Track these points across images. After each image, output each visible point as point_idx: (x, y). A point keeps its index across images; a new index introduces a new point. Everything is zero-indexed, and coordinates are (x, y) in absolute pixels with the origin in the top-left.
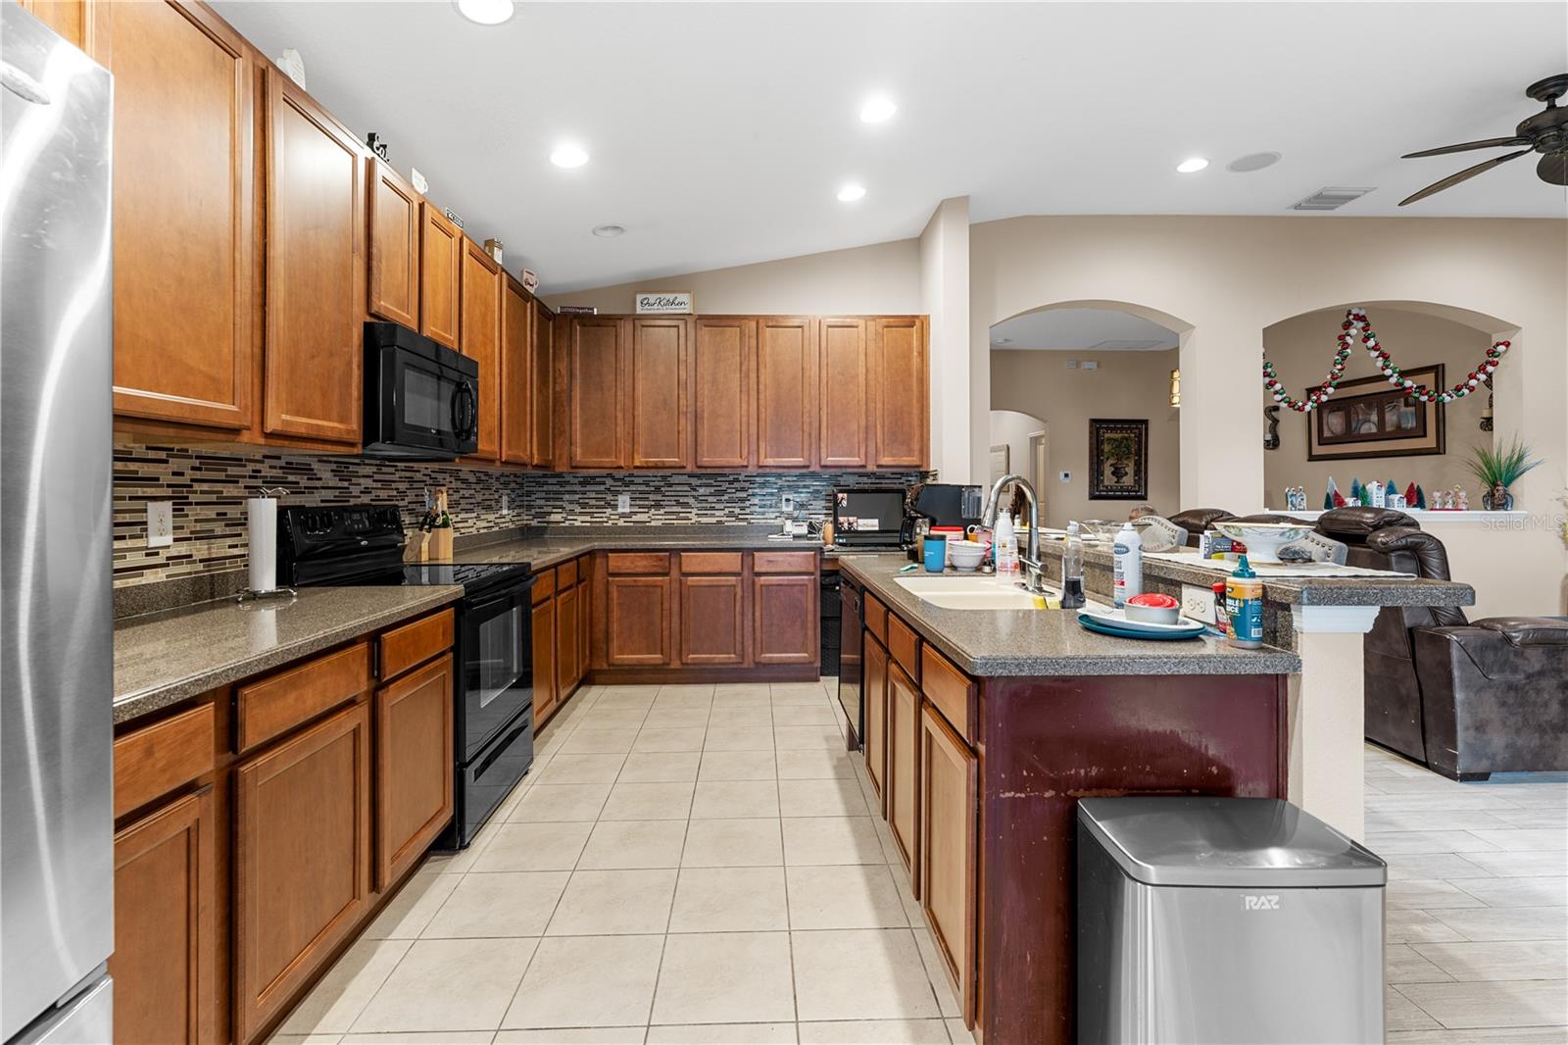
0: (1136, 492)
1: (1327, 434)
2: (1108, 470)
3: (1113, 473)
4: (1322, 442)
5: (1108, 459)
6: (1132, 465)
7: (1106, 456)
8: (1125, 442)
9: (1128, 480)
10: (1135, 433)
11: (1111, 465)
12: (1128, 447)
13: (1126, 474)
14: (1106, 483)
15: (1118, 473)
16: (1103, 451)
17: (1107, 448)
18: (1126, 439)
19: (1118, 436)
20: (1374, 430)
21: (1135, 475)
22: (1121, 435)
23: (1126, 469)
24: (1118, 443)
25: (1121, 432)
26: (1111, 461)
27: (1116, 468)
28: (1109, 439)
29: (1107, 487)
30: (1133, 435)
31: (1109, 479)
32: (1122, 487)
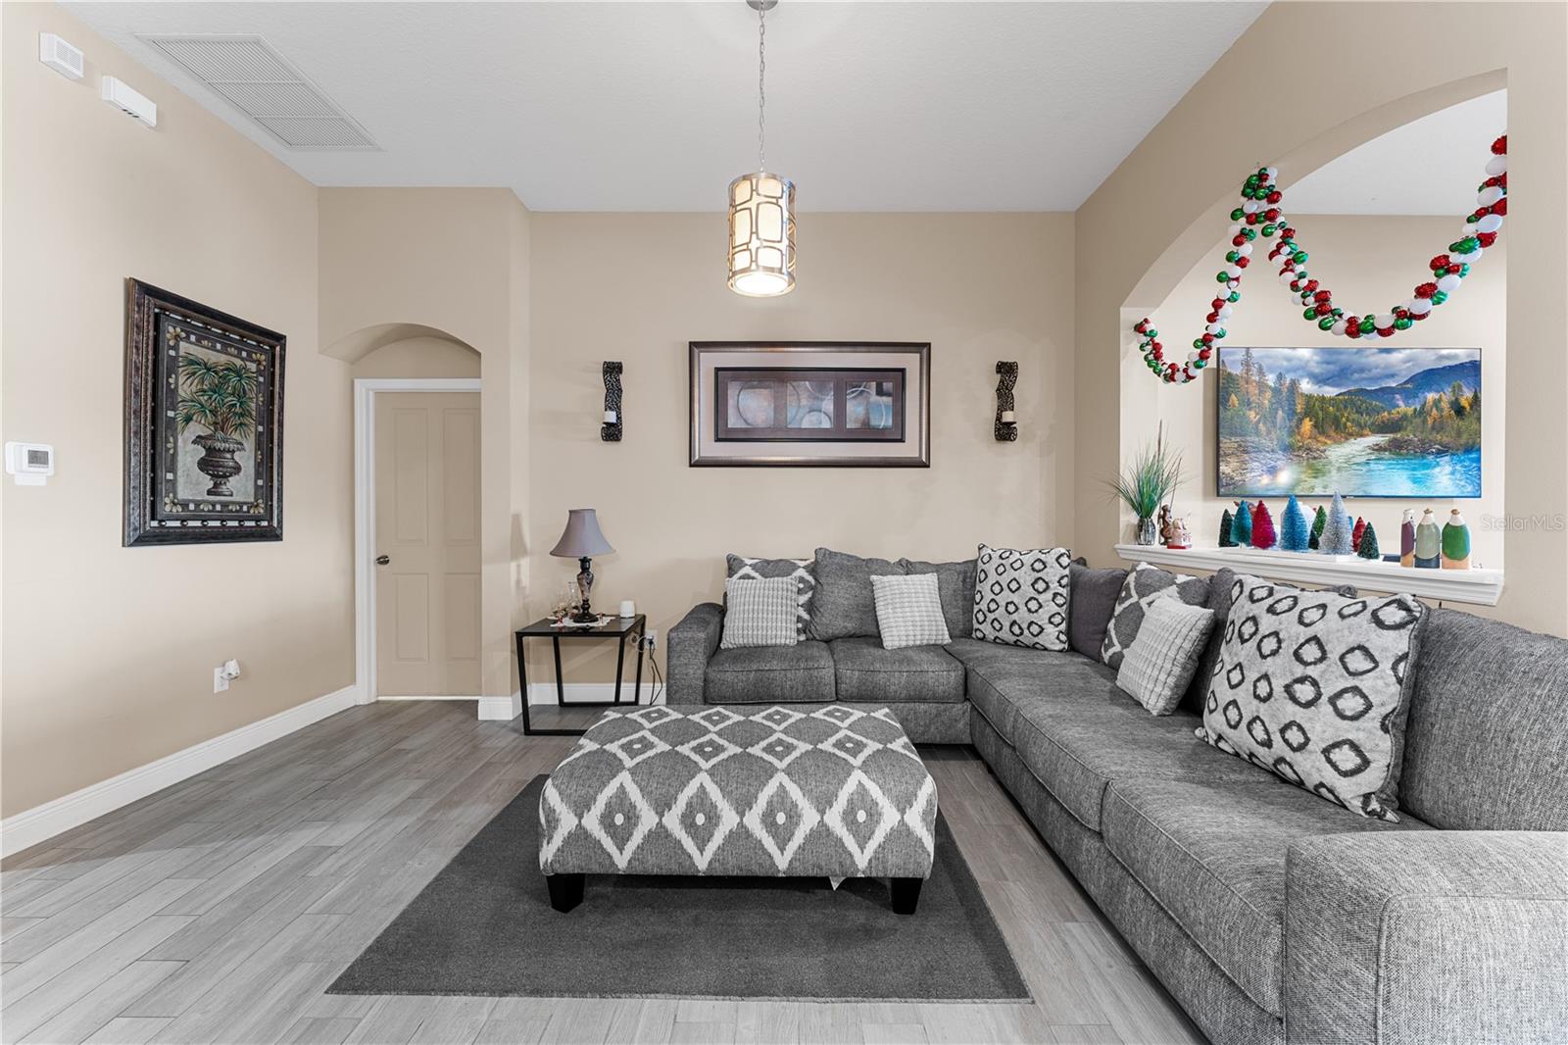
0: (257, 519)
1: (733, 422)
2: (188, 455)
3: (204, 465)
4: (723, 435)
5: (188, 419)
6: (250, 444)
7: (182, 411)
8: (235, 379)
9: (241, 488)
10: (259, 363)
11: (198, 440)
12: (240, 395)
13: (237, 469)
14: (183, 494)
15: (213, 464)
16: (173, 392)
17: (185, 386)
18: (238, 373)
19: (216, 357)
20: (826, 424)
21: (258, 476)
22: (223, 359)
23: (237, 456)
24: (218, 380)
25: (224, 351)
26: (197, 429)
27: (210, 451)
28: (192, 362)
29: (185, 505)
30: (253, 367)
31: (190, 482)
32: (224, 505)
